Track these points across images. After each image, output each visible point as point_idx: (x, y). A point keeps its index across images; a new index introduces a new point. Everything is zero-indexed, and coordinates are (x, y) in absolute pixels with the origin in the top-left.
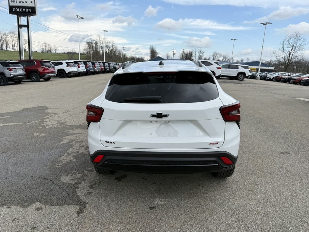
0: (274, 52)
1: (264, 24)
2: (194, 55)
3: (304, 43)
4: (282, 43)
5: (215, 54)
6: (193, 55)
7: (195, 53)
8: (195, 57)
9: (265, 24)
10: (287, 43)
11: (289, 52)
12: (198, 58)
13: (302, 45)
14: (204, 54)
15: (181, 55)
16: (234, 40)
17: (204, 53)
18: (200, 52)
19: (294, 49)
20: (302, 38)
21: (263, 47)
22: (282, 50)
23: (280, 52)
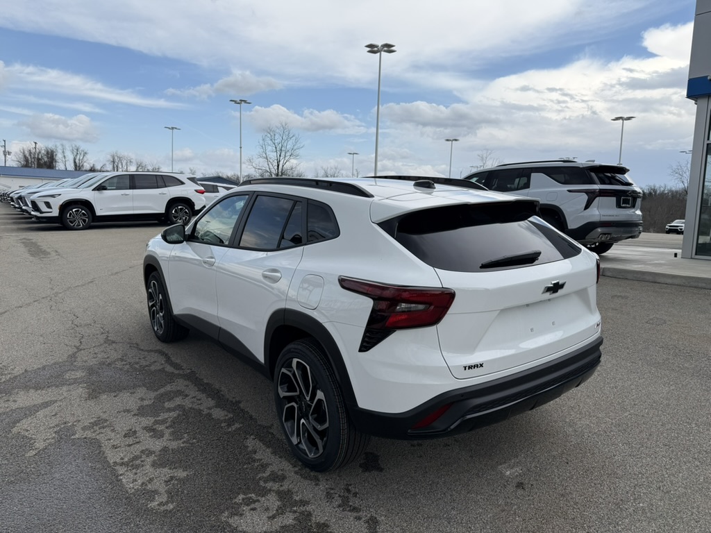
0: (250, 160)
1: (236, 102)
2: (59, 156)
3: (298, 145)
4: (261, 142)
5: (116, 158)
6: (57, 158)
7: (63, 152)
8: (65, 162)
9: (238, 101)
10: (270, 142)
11: (276, 161)
12: (73, 165)
13: (295, 148)
14: (88, 156)
15: (21, 156)
16: (173, 128)
17: (86, 153)
18: (77, 151)
19: (283, 154)
20: (293, 136)
21: (241, 148)
22: (264, 155)
23: (261, 160)
